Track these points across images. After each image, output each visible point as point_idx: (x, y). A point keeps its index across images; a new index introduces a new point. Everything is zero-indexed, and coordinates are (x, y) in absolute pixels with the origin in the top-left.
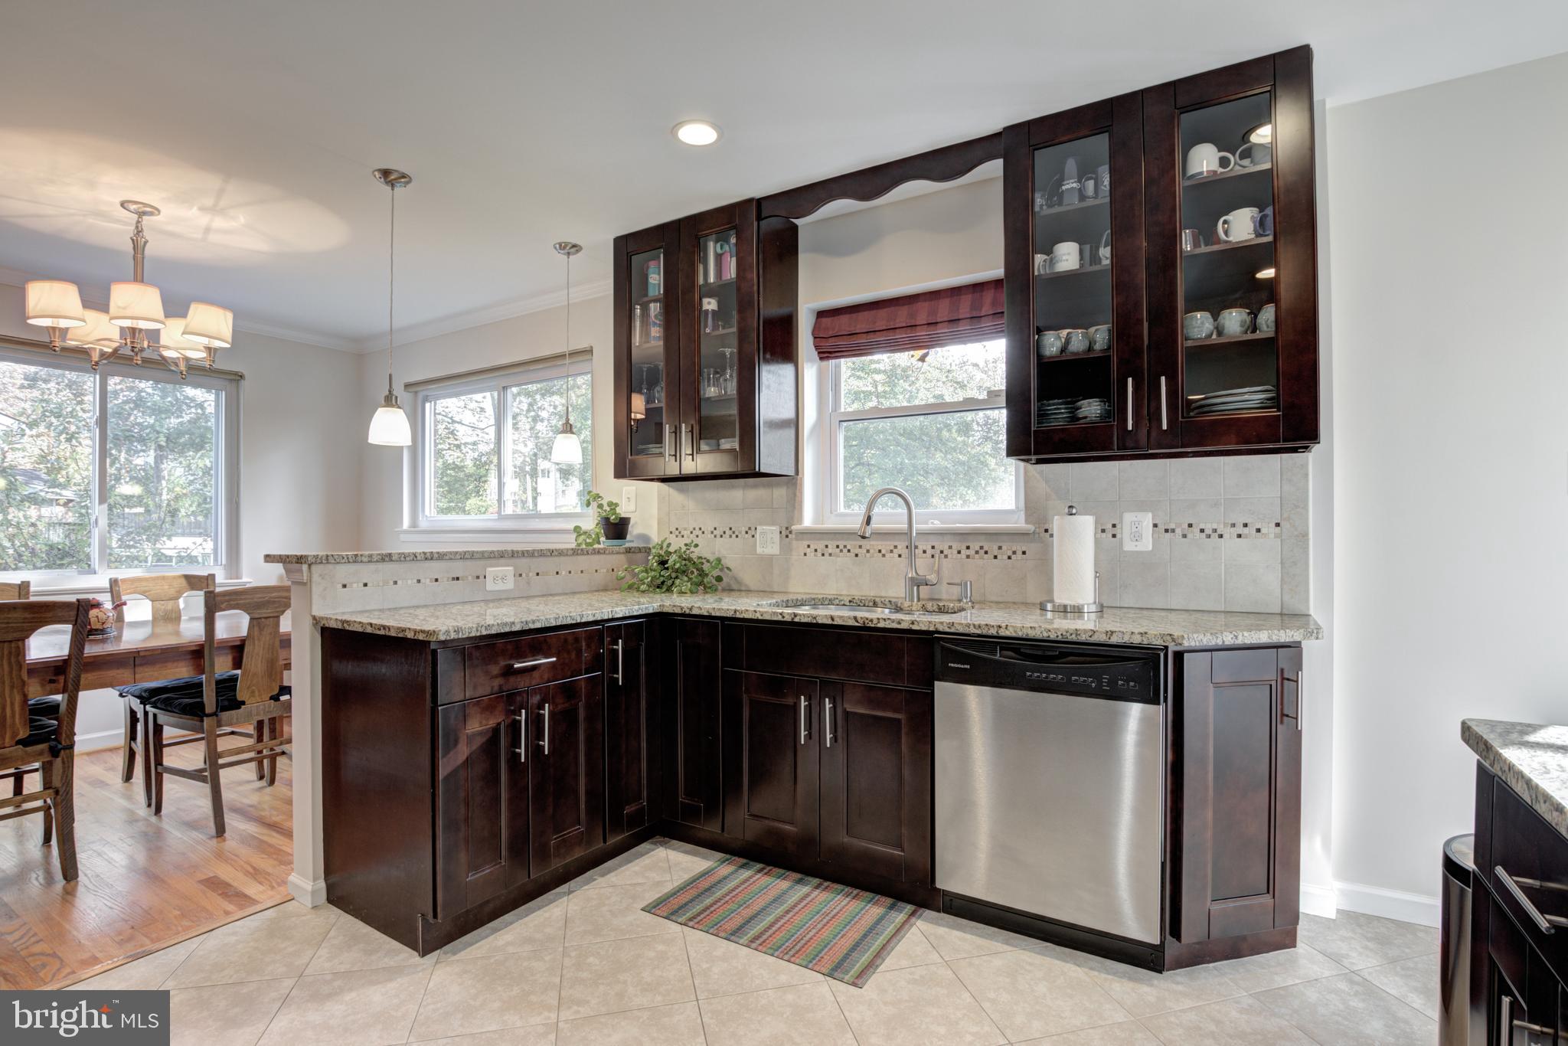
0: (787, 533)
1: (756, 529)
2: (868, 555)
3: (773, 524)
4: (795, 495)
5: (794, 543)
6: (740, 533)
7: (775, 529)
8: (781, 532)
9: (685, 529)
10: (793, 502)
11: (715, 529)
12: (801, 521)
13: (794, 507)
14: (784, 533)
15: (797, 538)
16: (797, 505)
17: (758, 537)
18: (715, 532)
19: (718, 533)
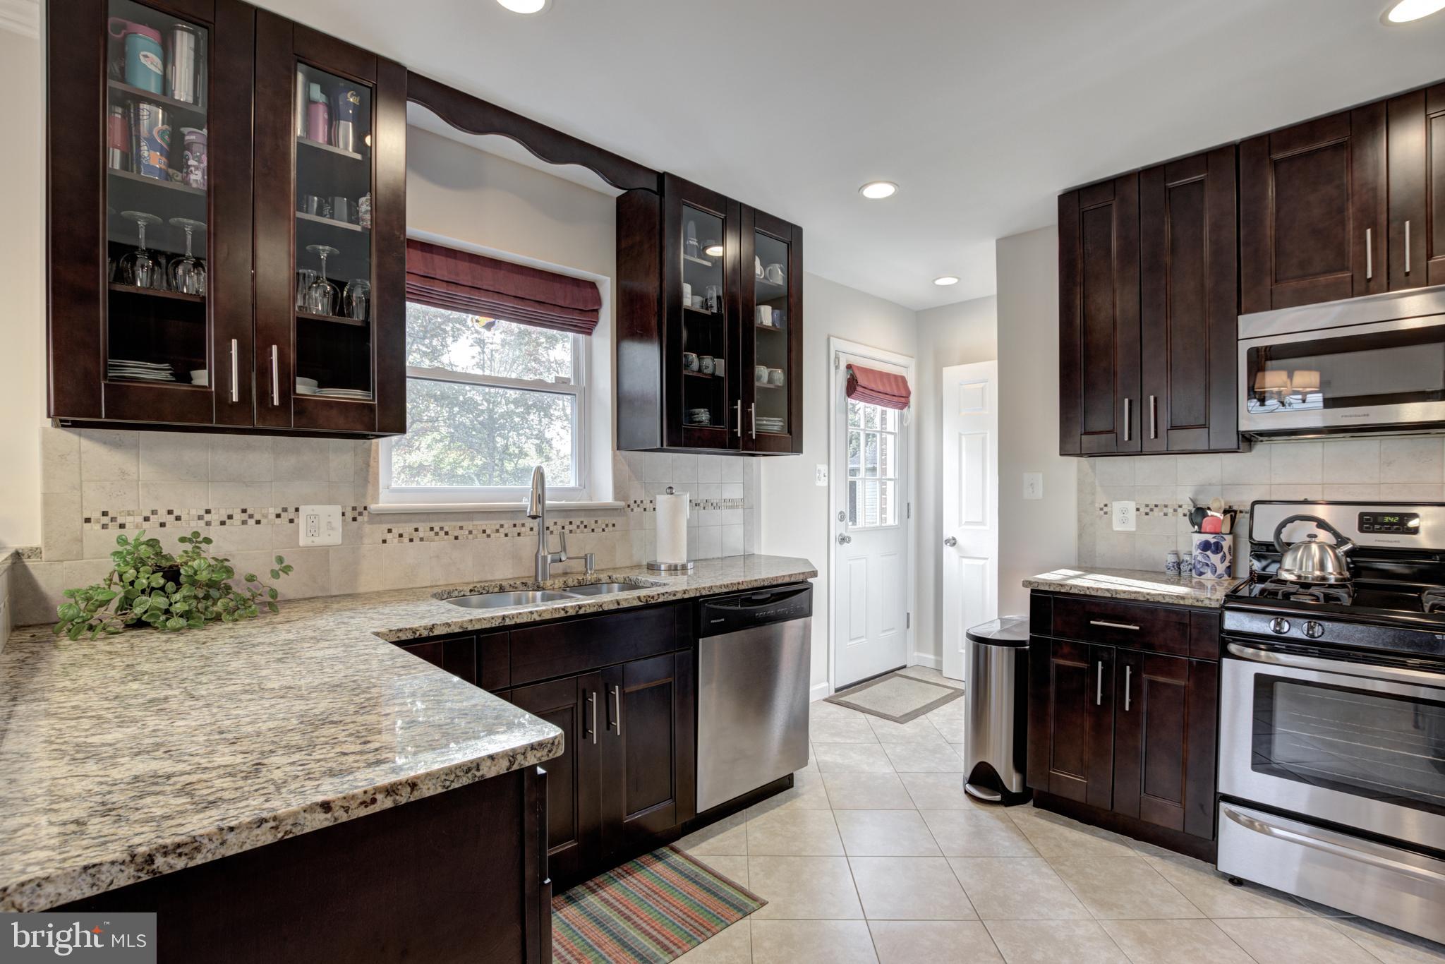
0: (357, 513)
1: (297, 510)
2: (470, 537)
3: (331, 501)
4: (368, 465)
5: (367, 528)
6: (265, 516)
7: (337, 510)
8: (343, 514)
9: (130, 513)
10: (366, 475)
11: (208, 512)
12: (376, 499)
13: (366, 480)
14: (350, 515)
15: (371, 522)
16: (371, 478)
17: (302, 521)
18: (207, 517)
19: (214, 518)
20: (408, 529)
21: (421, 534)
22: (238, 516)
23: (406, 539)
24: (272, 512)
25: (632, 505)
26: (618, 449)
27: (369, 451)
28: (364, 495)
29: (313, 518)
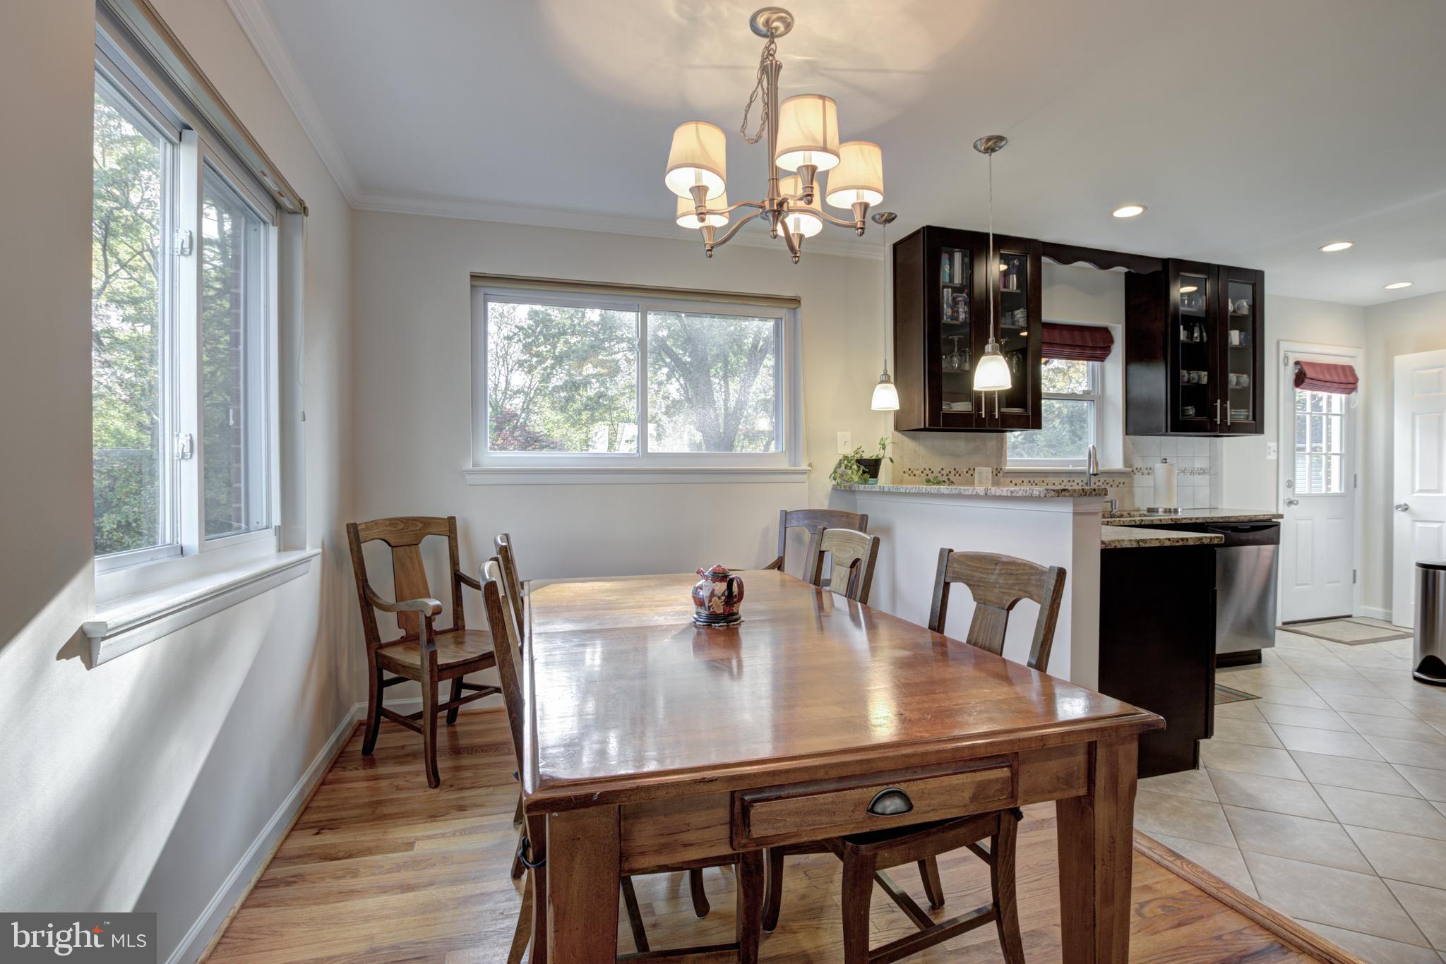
0: (998, 472)
1: (974, 469)
3: (987, 466)
4: (1002, 446)
5: (1002, 480)
6: (962, 472)
7: (990, 469)
8: (992, 472)
9: (917, 470)
10: (1001, 451)
11: (942, 469)
13: (1001, 455)
14: (995, 473)
15: (1003, 476)
16: (1003, 454)
17: (976, 475)
18: (942, 472)
19: (945, 472)
20: (1019, 480)
22: (953, 472)
23: (1018, 486)
25: (1135, 471)
26: (1127, 434)
27: (1002, 439)
28: (1001, 463)
29: (980, 473)
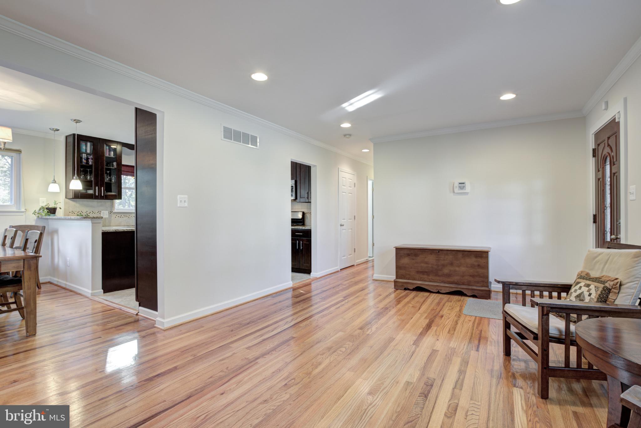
1: (101, 211)
3: (107, 210)
8: (109, 212)
9: (76, 211)
11: (87, 211)
12: (114, 210)
15: (113, 214)
16: (113, 206)
18: (87, 212)
19: (88, 212)
20: (120, 215)
21: (122, 216)
22: (92, 212)
23: (119, 217)
24: (97, 212)
27: (113, 202)
28: (112, 210)
29: (103, 213)
